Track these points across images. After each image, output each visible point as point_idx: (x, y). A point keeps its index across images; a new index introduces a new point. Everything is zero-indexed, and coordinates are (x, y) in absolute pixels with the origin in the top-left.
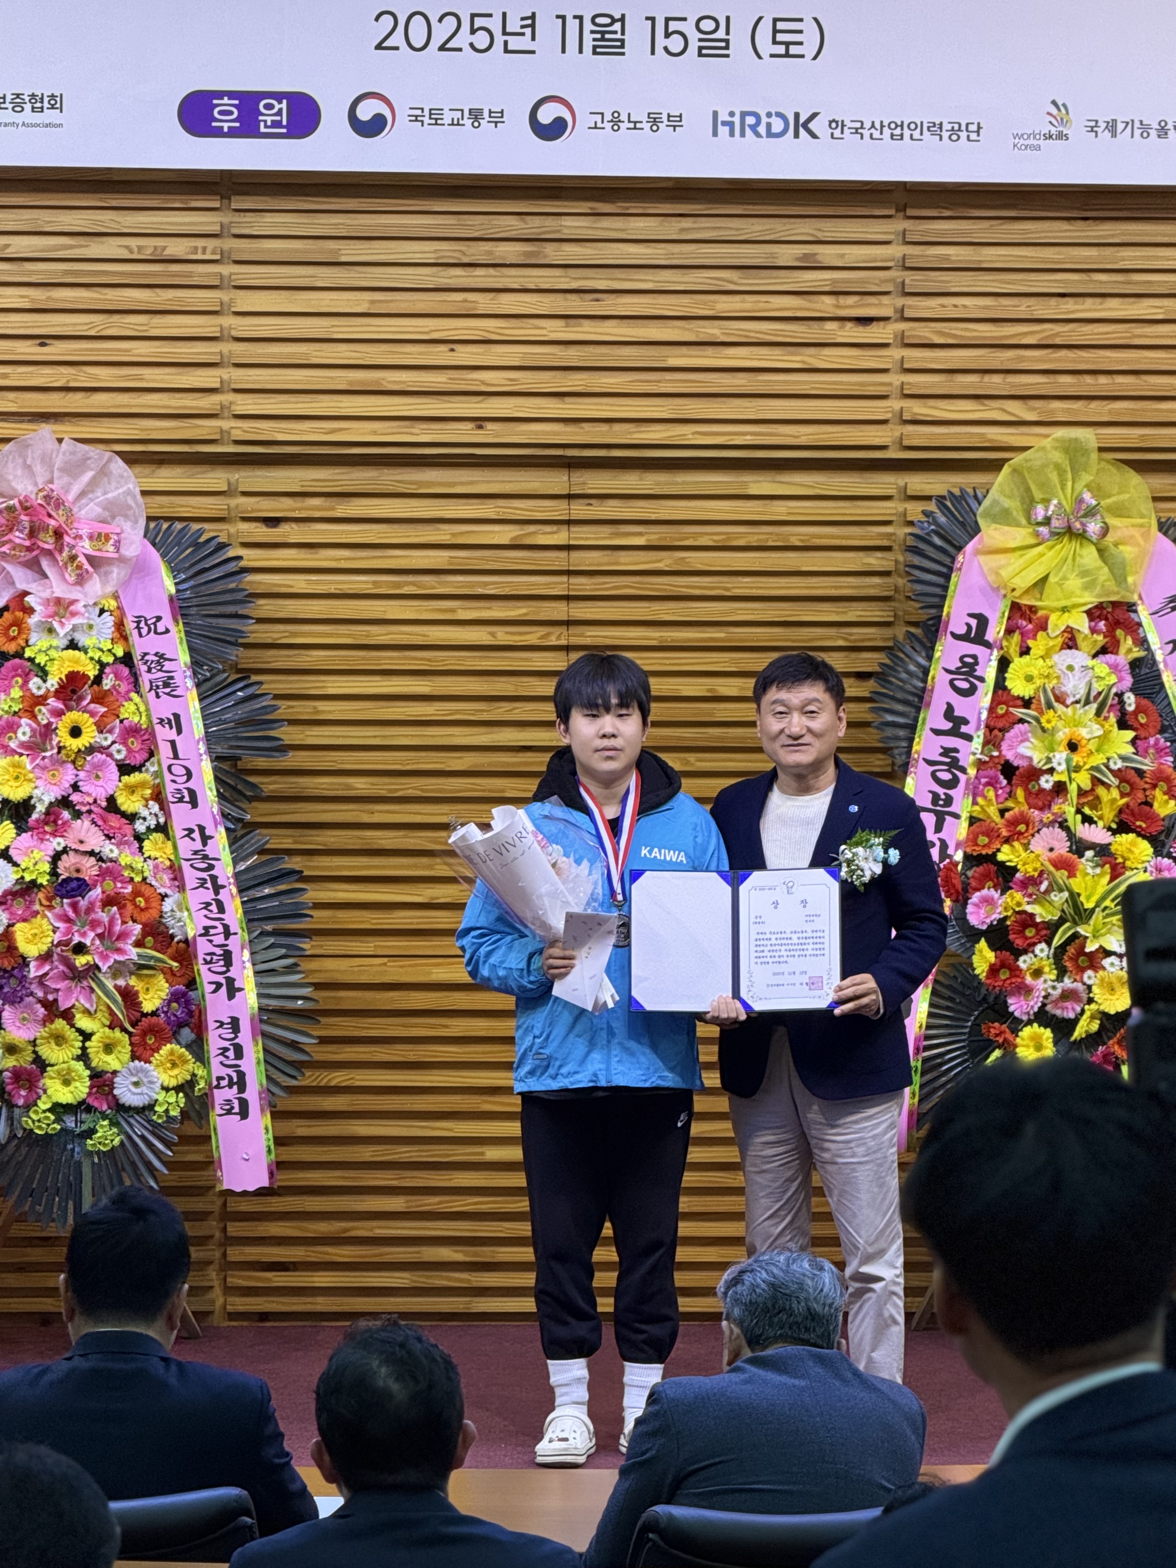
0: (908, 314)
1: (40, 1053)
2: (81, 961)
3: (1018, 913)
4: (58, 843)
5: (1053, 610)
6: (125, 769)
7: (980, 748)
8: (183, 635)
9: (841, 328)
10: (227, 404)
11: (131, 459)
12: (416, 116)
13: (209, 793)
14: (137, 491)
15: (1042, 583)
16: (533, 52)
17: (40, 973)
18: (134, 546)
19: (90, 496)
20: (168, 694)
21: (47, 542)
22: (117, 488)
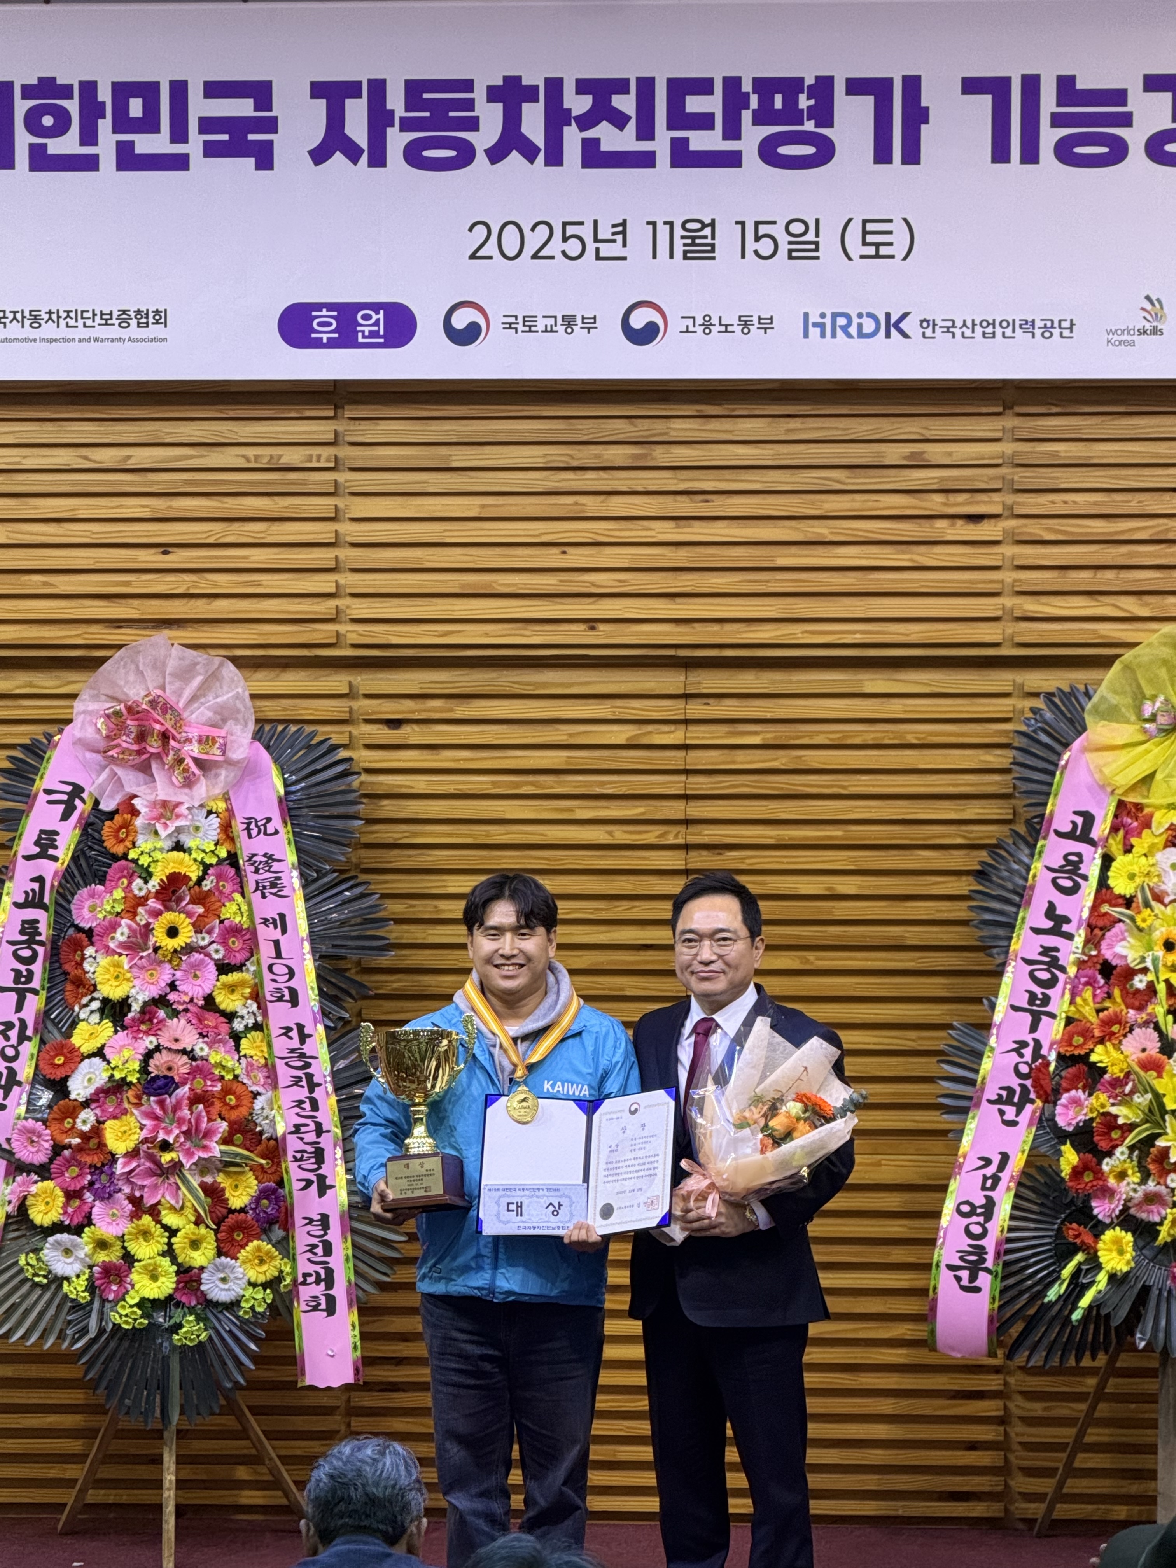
0: (1016, 512)
1: (129, 1249)
2: (166, 1158)
3: (1103, 1114)
4: (150, 1042)
5: (1159, 808)
6: (223, 968)
7: (1081, 946)
8: (291, 836)
9: (953, 525)
10: (344, 608)
11: (239, 662)
12: (510, 324)
13: (310, 992)
14: (247, 694)
15: (1148, 780)
16: (624, 258)
17: (127, 1169)
18: (242, 749)
19: (203, 700)
20: (275, 894)
21: (154, 746)
22: (228, 692)
